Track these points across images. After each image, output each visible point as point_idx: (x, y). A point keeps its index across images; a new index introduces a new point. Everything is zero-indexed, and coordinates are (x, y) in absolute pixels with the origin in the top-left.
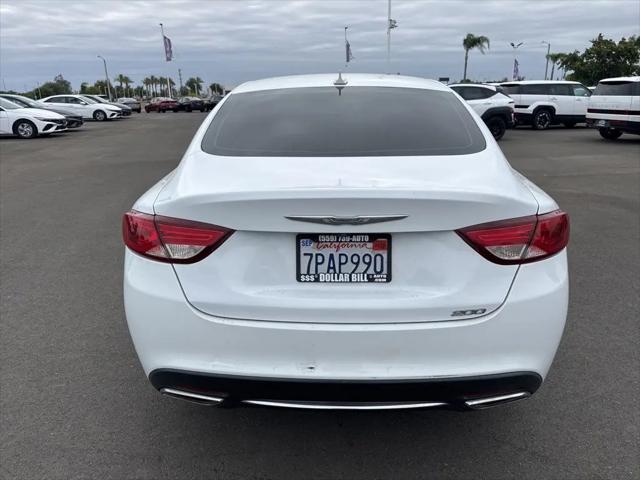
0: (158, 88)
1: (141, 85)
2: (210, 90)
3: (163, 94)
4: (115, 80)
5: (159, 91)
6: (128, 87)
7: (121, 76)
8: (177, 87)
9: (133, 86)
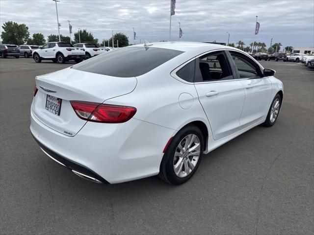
0: (257, 48)
1: (249, 46)
2: (285, 50)
3: (259, 51)
4: (237, 43)
5: (256, 49)
6: (242, 47)
7: (240, 42)
8: (267, 48)
9: (245, 46)
